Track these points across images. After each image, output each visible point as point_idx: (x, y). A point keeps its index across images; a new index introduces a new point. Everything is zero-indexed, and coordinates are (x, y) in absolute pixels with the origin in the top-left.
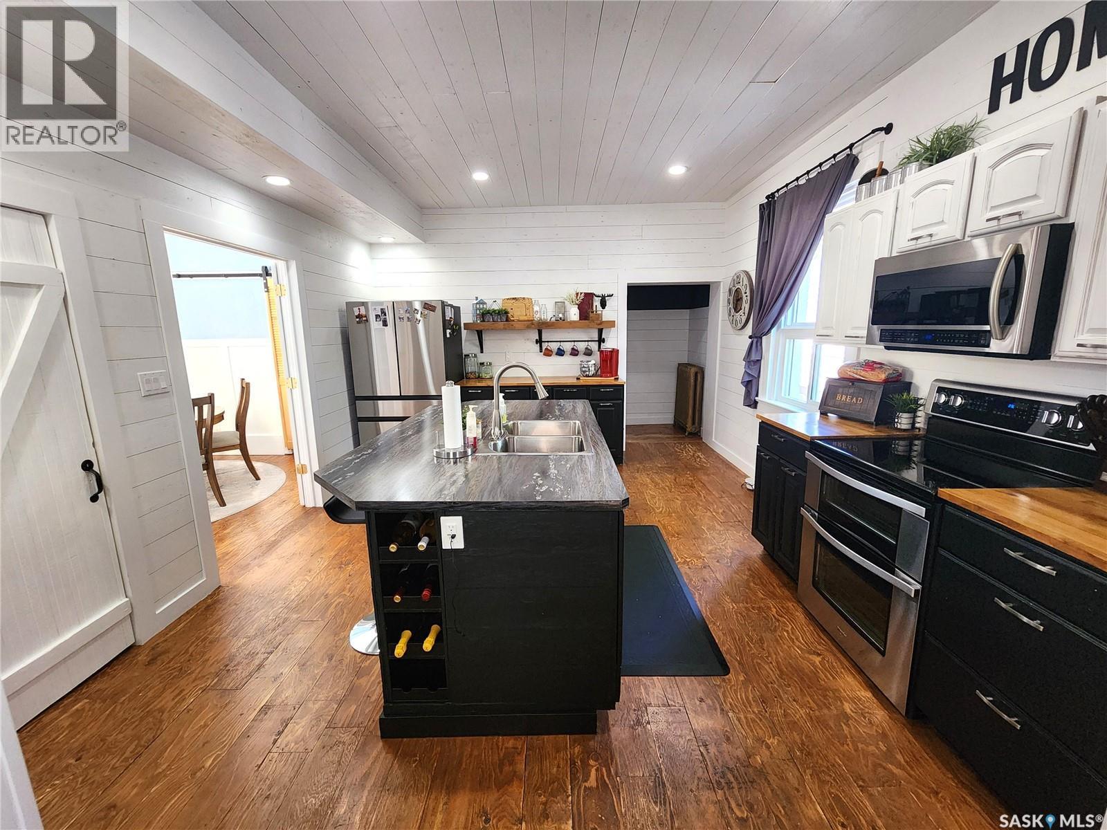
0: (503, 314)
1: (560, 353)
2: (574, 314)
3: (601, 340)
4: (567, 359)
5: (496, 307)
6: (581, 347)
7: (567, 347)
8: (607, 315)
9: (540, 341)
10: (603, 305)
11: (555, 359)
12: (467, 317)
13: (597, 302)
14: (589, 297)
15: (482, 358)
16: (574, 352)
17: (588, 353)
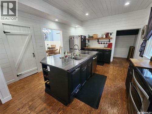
0: (92, 37)
1: (102, 43)
2: (104, 36)
3: (109, 41)
4: (103, 45)
5: (91, 36)
6: (106, 42)
7: (103, 42)
8: (111, 37)
9: (98, 41)
10: (111, 35)
11: (100, 44)
12: (87, 38)
13: (110, 34)
14: (108, 33)
15: (89, 44)
16: (104, 43)
17: (107, 43)
